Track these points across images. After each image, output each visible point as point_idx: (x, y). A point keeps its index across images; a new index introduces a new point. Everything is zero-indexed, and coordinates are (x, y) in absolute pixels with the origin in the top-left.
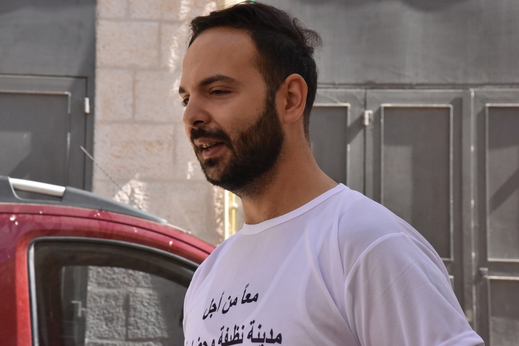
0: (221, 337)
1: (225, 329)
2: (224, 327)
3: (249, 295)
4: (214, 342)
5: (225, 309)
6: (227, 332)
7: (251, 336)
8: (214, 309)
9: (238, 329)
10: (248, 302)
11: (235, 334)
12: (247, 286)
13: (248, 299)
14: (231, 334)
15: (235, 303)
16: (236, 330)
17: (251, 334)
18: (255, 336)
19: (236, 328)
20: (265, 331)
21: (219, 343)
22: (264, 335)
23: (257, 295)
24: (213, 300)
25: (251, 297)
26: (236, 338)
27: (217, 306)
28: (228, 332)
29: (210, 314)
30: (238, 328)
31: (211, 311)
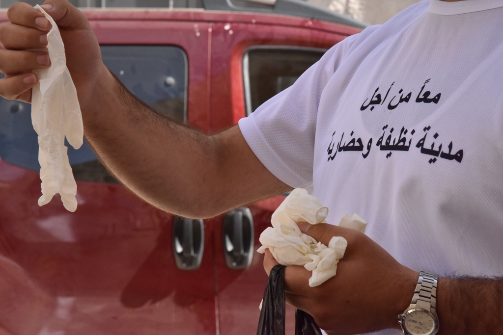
0: (382, 138)
1: (389, 129)
2: (387, 126)
3: (428, 93)
4: (371, 141)
5: (393, 104)
6: (390, 133)
7: (422, 145)
8: (378, 100)
9: (405, 133)
10: (425, 102)
11: (401, 138)
12: (427, 81)
13: (425, 98)
14: (396, 136)
15: (407, 100)
16: (403, 134)
17: (422, 142)
18: (427, 146)
19: (404, 131)
20: (443, 143)
21: (378, 144)
22: (440, 147)
23: (439, 95)
24: (378, 89)
25: (431, 97)
26: (401, 144)
27: (382, 98)
28: (392, 134)
29: (371, 106)
30: (406, 131)
31: (372, 102)
